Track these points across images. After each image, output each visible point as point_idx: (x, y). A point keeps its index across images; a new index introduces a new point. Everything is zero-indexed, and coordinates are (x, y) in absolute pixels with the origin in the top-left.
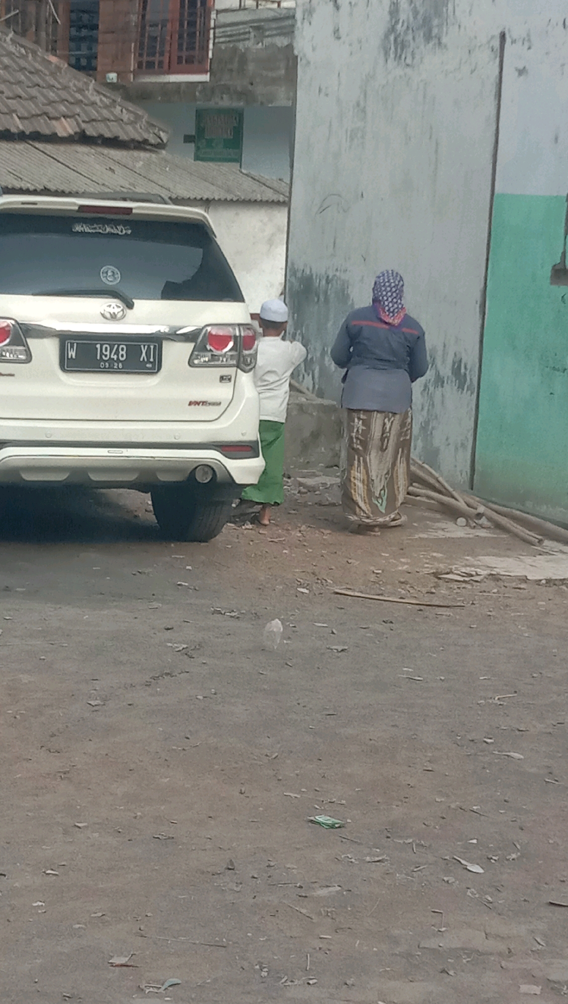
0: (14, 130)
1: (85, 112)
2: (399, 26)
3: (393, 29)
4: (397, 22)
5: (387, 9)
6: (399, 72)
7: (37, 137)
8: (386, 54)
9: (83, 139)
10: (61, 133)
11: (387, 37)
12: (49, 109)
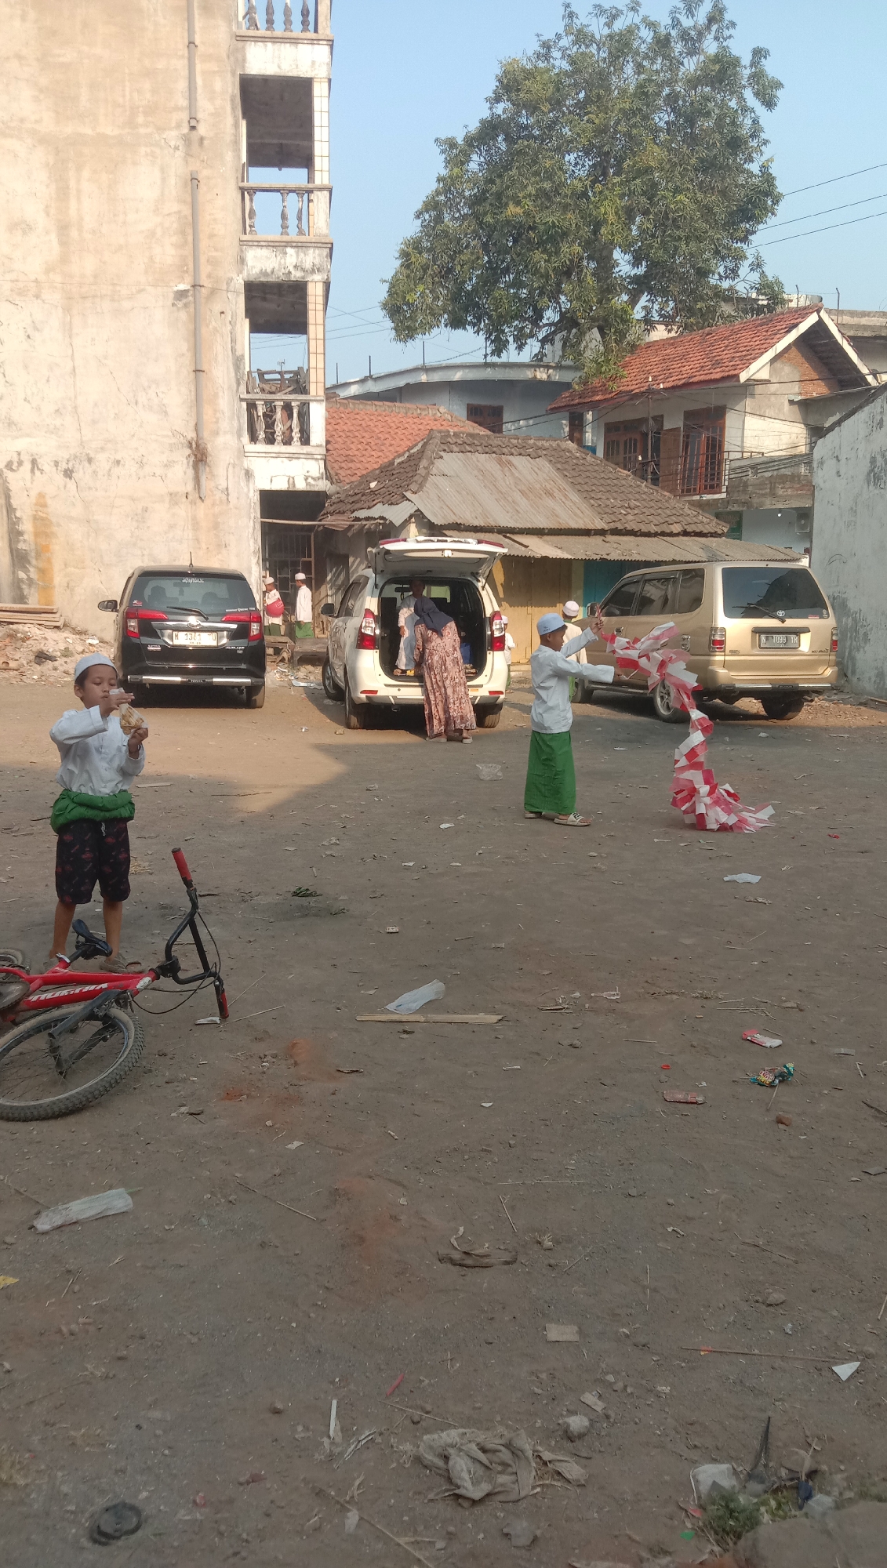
0: (652, 532)
1: (686, 520)
2: (876, 469)
3: (873, 470)
4: (875, 467)
5: (869, 461)
6: (877, 492)
7: (663, 534)
8: (869, 483)
9: (685, 533)
10: (675, 532)
11: (869, 474)
12: (667, 519)
